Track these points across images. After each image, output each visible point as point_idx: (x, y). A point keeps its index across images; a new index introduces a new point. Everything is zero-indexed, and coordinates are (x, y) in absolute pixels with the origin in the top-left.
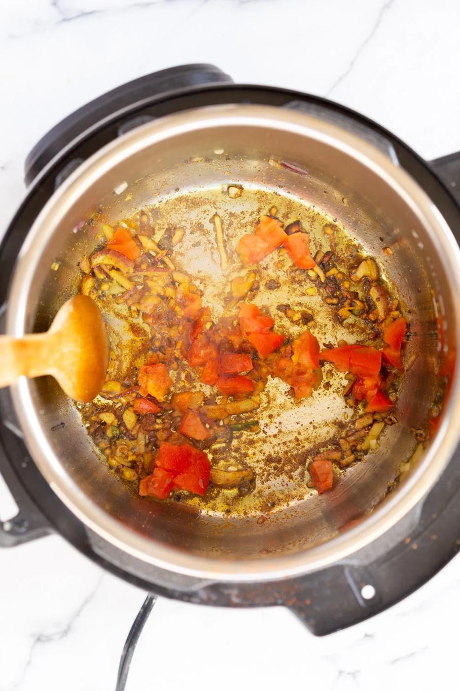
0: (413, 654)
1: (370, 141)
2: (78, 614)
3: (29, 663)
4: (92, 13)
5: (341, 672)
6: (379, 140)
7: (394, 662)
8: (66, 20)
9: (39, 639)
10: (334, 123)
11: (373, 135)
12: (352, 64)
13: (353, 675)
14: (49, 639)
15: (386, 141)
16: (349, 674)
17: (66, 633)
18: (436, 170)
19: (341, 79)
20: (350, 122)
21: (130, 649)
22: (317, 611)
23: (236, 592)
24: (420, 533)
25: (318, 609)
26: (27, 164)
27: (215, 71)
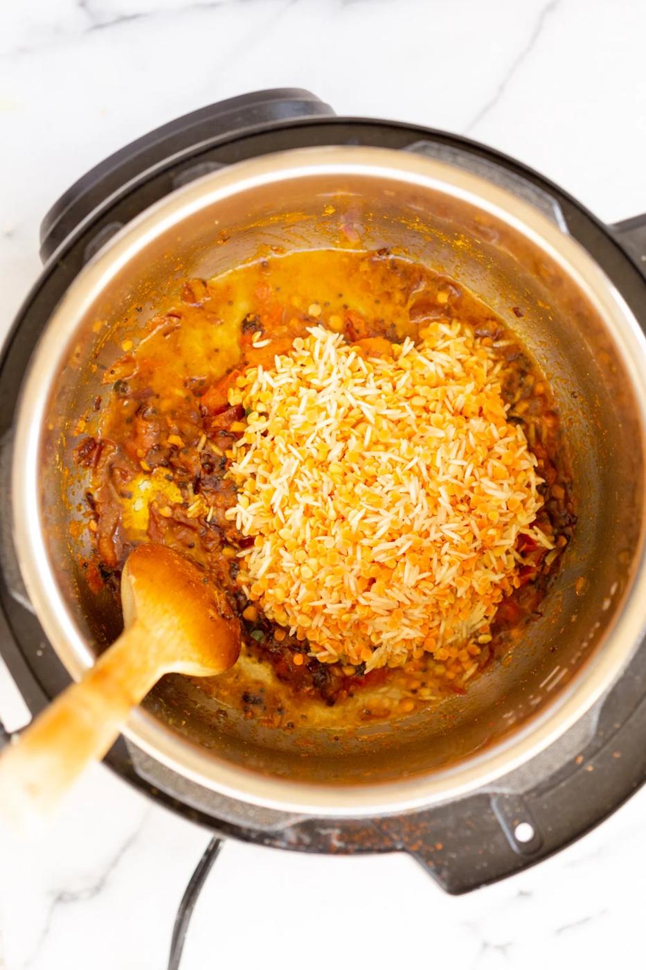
0: (586, 920)
1: (526, 198)
2: (115, 863)
3: (46, 931)
4: (135, 17)
5: (485, 945)
6: (540, 196)
7: (559, 931)
8: (99, 27)
9: (61, 898)
11: (530, 189)
12: (501, 88)
13: (502, 948)
14: (74, 898)
15: (549, 198)
16: (497, 947)
17: (98, 889)
18: (619, 238)
19: (486, 110)
20: (498, 171)
21: (187, 912)
22: (451, 859)
23: (337, 832)
24: (598, 750)
25: (454, 856)
26: (43, 229)
27: (309, 99)
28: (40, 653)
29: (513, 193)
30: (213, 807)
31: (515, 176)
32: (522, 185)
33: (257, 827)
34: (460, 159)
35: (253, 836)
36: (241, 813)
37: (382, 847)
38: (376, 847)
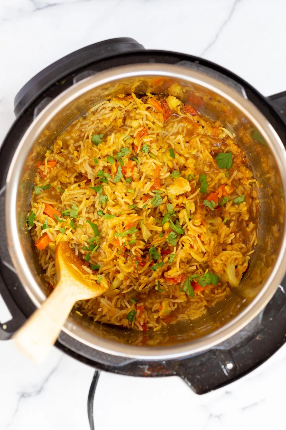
0: (256, 404)
1: (229, 85)
2: (47, 380)
3: (17, 410)
4: (54, 5)
5: (211, 415)
6: (236, 85)
7: (244, 409)
8: (38, 9)
9: (23, 395)
10: (208, 74)
11: (231, 81)
12: (217, 36)
13: (218, 417)
14: (29, 395)
15: (240, 86)
16: (216, 416)
17: (39, 391)
18: (271, 103)
19: (210, 46)
20: (217, 74)
22: (198, 378)
23: (147, 367)
24: (262, 330)
25: (198, 377)
26: (16, 100)
27: (133, 42)
28: (15, 288)
29: (224, 83)
30: (93, 356)
31: (225, 76)
32: (228, 80)
33: (112, 365)
34: (201, 69)
35: (110, 369)
36: (105, 358)
37: (167, 373)
38: (164, 374)
